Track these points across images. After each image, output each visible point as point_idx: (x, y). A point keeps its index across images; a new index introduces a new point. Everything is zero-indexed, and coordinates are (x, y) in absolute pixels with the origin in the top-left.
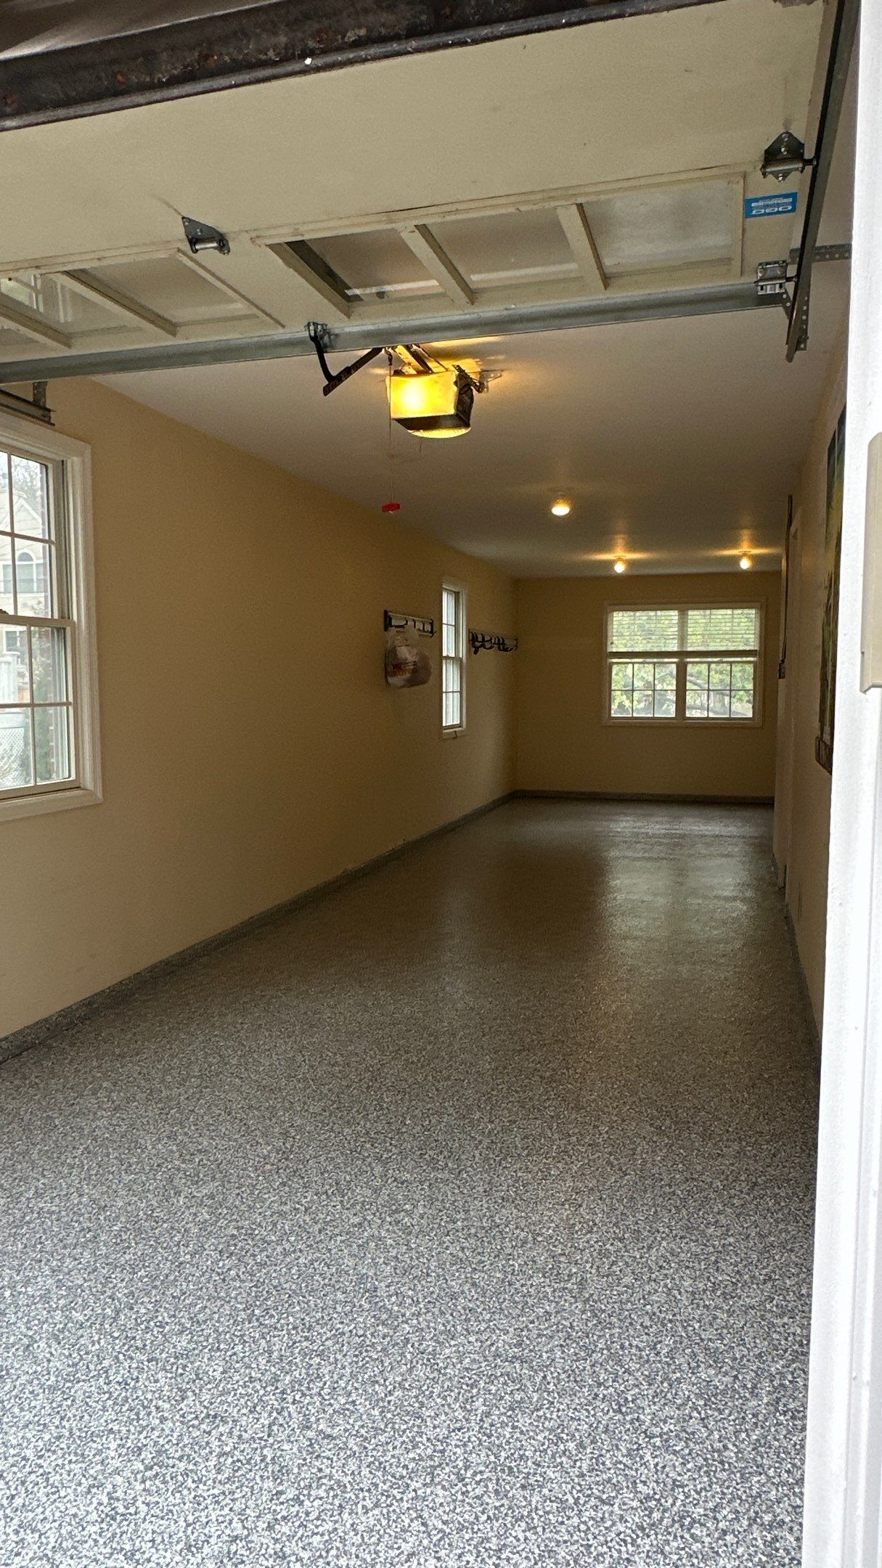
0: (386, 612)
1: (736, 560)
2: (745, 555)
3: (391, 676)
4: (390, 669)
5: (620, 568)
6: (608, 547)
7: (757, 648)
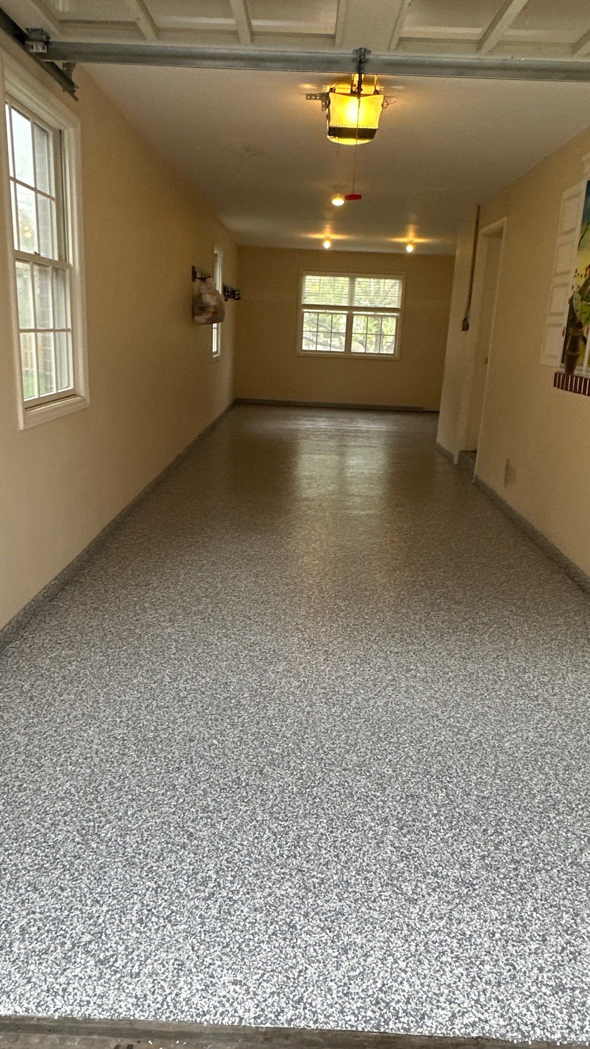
0: (193, 268)
1: (404, 245)
2: (411, 242)
3: (198, 315)
4: (197, 310)
5: (327, 245)
6: (319, 230)
7: (399, 307)
